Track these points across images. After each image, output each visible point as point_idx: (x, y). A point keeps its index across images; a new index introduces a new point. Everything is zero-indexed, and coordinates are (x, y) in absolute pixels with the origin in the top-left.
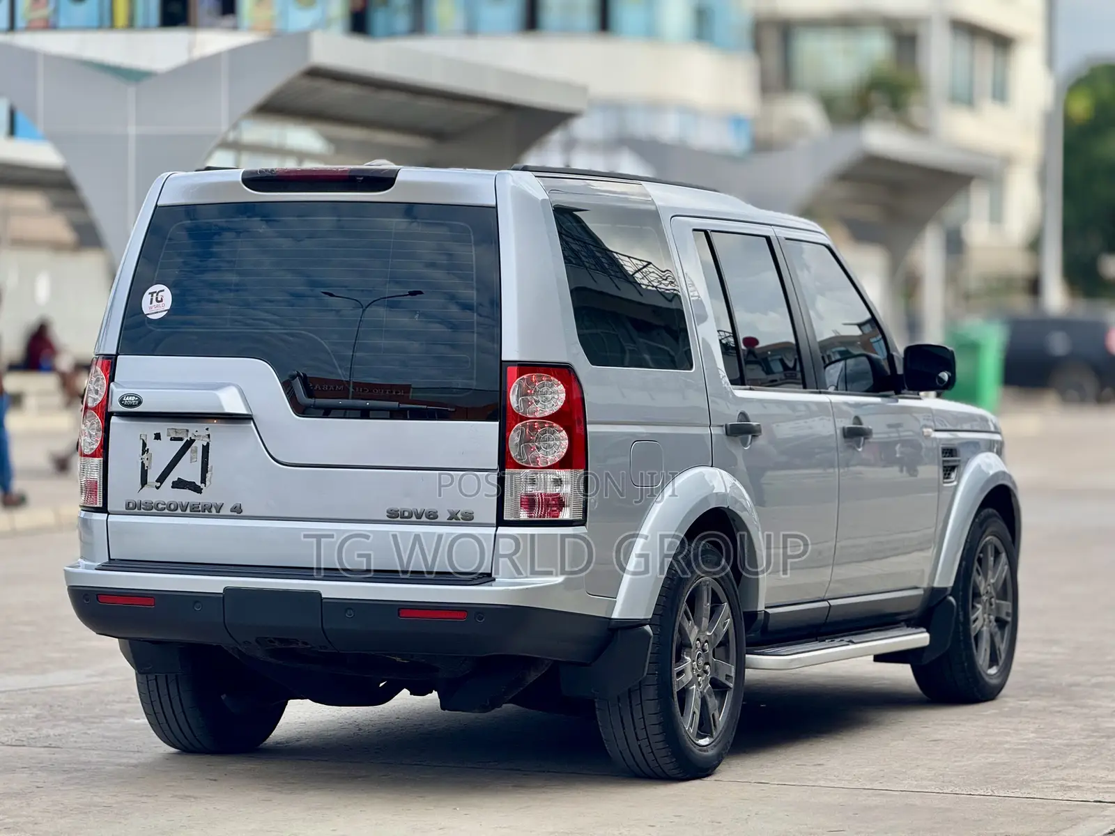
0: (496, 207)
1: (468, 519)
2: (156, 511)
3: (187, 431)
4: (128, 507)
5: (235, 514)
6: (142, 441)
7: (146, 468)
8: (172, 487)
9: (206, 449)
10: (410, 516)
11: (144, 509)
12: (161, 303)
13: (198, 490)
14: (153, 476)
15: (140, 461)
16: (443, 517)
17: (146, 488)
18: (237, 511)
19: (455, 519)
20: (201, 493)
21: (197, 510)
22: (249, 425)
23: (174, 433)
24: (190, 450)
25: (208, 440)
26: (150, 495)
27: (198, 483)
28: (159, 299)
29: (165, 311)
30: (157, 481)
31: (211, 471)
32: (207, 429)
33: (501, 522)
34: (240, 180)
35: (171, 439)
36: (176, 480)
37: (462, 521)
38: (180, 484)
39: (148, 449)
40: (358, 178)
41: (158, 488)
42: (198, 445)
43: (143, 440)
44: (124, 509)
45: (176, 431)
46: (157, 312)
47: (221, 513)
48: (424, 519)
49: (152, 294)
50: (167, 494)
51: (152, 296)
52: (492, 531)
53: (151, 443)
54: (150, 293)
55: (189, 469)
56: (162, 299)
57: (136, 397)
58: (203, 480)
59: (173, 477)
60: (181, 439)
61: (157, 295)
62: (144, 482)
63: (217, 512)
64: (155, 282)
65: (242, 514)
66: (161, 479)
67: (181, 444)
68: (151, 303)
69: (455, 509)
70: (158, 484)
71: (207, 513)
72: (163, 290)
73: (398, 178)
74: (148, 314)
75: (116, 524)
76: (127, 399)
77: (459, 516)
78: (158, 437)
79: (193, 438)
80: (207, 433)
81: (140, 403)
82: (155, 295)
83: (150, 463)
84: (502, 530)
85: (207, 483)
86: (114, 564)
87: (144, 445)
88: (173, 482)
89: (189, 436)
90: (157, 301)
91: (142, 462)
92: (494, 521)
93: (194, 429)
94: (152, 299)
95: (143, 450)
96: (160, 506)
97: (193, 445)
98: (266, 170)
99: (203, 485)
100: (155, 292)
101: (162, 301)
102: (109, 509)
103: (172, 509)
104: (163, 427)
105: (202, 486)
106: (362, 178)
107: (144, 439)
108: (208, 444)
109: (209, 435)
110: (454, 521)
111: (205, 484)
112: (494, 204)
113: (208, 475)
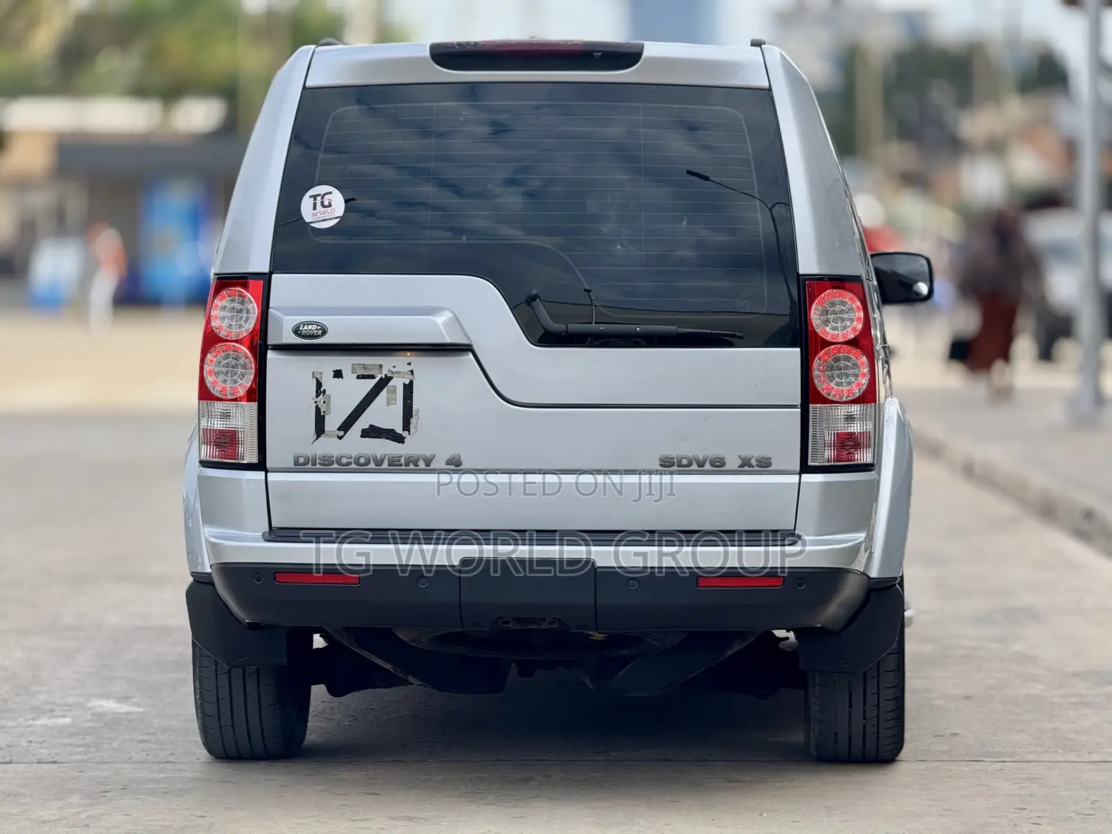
0: (770, 89)
1: (764, 465)
2: (338, 466)
3: (381, 366)
4: (296, 463)
5: (453, 467)
6: (315, 381)
7: (322, 414)
8: (361, 436)
9: (408, 389)
10: (690, 465)
11: (320, 464)
12: (329, 209)
13: (399, 439)
14: (332, 423)
15: (314, 405)
16: (733, 463)
17: (322, 438)
18: (455, 465)
19: (746, 466)
20: (403, 442)
21: (395, 465)
22: (468, 357)
23: (363, 370)
24: (385, 389)
25: (411, 377)
26: (329, 446)
27: (399, 430)
28: (326, 203)
29: (337, 218)
30: (339, 429)
31: (417, 415)
32: (409, 364)
33: (805, 468)
34: (428, 54)
35: (358, 377)
36: (368, 427)
37: (756, 468)
38: (372, 432)
39: (324, 390)
40: (595, 54)
41: (340, 438)
42: (398, 383)
43: (317, 380)
44: (292, 466)
45: (365, 367)
46: (325, 220)
47: (432, 466)
48: (707, 467)
49: (315, 197)
50: (354, 445)
51: (315, 199)
52: (795, 478)
53: (329, 383)
54: (311, 197)
55: (385, 413)
56: (329, 203)
57: (318, 325)
58: (406, 427)
59: (363, 423)
60: (373, 377)
61: (322, 198)
62: (320, 430)
63: (426, 466)
64: (316, 183)
65: (461, 467)
66: (346, 426)
67: (372, 383)
68: (315, 208)
69: (746, 454)
70: (342, 433)
71: (412, 466)
72: (331, 193)
73: (646, 54)
74: (311, 222)
75: (279, 484)
76: (306, 328)
77: (753, 462)
78: (338, 374)
79: (389, 375)
80: (410, 368)
81: (324, 332)
82: (319, 198)
83: (328, 406)
84: (807, 478)
85: (412, 430)
86: (276, 534)
87: (319, 384)
88: (363, 431)
89: (384, 373)
90: (323, 206)
91: (317, 407)
92: (798, 468)
93: (388, 364)
94: (315, 205)
95: (317, 392)
96: (344, 460)
97: (391, 384)
98: (468, 44)
99: (406, 432)
100: (320, 195)
101: (330, 205)
102: (268, 465)
103: (361, 465)
104: (345, 363)
105: (405, 434)
106: (600, 54)
107: (319, 377)
108: (411, 382)
109: (412, 372)
110: (746, 468)
111: (409, 431)
112: (767, 85)
113: (413, 421)
